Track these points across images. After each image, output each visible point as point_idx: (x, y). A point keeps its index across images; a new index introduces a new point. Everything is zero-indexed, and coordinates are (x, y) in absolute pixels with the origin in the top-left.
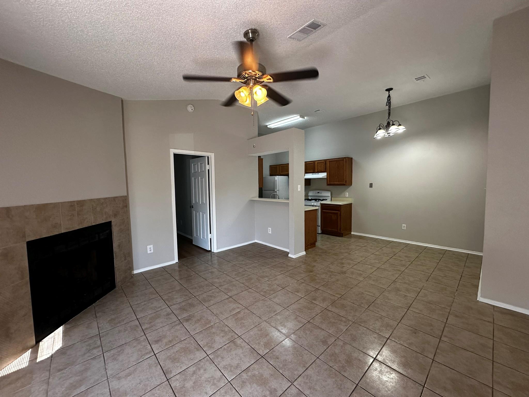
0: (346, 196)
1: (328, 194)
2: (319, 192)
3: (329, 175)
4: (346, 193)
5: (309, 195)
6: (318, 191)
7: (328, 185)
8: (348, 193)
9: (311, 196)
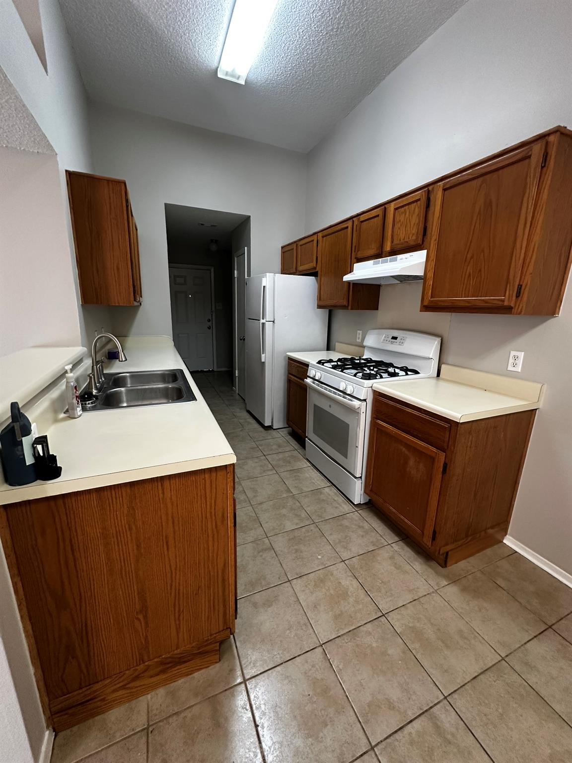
0: (510, 368)
1: (428, 348)
2: (395, 338)
3: (435, 264)
4: (513, 353)
5: (365, 344)
6: (395, 333)
7: (426, 308)
8: (521, 355)
9: (373, 349)
